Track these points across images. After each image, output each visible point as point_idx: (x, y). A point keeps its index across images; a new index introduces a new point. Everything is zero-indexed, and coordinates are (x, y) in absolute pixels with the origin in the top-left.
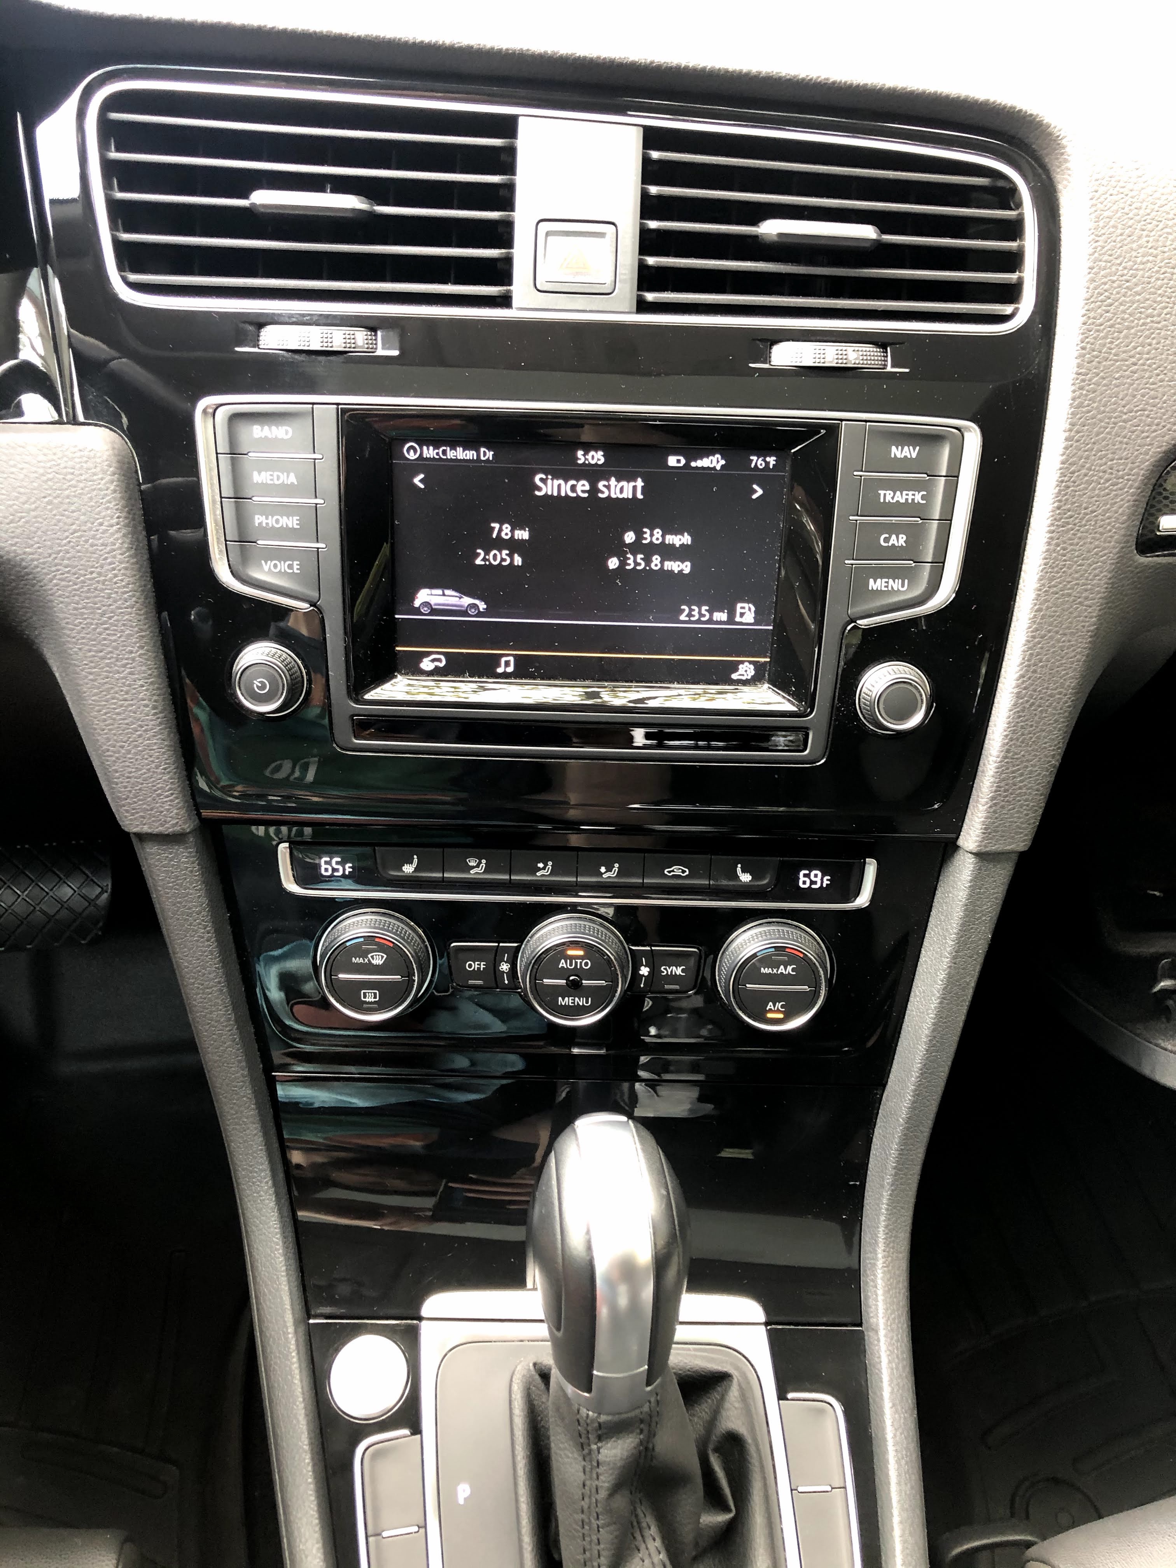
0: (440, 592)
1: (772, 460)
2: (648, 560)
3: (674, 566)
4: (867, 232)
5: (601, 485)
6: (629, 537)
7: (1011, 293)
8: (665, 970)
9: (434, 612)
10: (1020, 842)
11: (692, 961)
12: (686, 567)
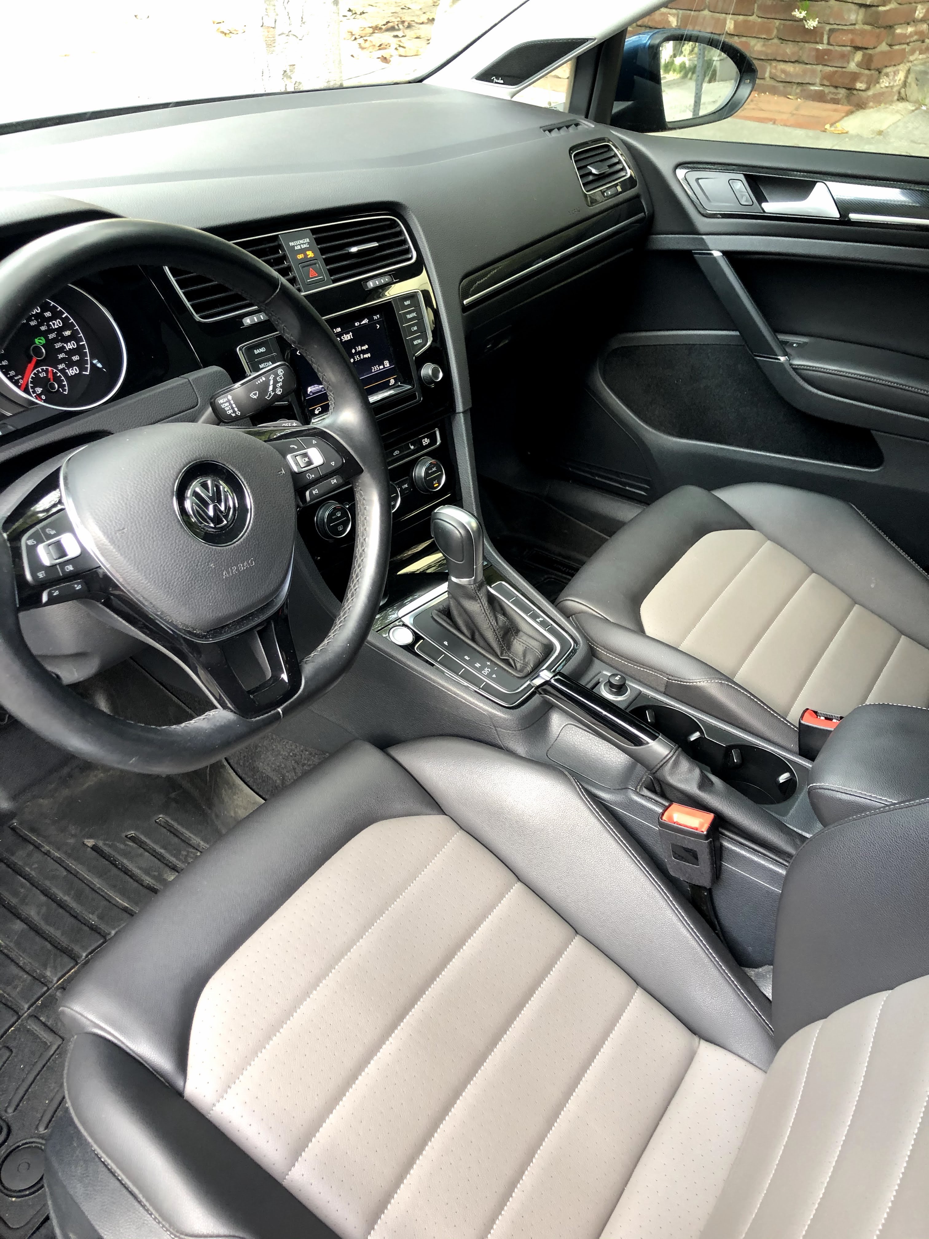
0: (313, 386)
1: (378, 316)
2: (360, 356)
3: (366, 356)
4: (375, 244)
5: (342, 338)
6: (353, 351)
7: (408, 251)
8: (404, 487)
9: (314, 394)
10: (470, 406)
11: (408, 481)
12: (369, 355)
